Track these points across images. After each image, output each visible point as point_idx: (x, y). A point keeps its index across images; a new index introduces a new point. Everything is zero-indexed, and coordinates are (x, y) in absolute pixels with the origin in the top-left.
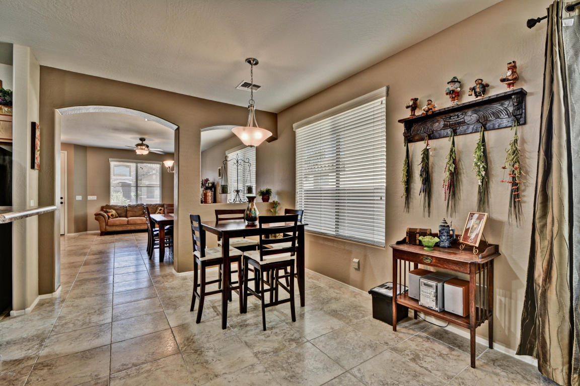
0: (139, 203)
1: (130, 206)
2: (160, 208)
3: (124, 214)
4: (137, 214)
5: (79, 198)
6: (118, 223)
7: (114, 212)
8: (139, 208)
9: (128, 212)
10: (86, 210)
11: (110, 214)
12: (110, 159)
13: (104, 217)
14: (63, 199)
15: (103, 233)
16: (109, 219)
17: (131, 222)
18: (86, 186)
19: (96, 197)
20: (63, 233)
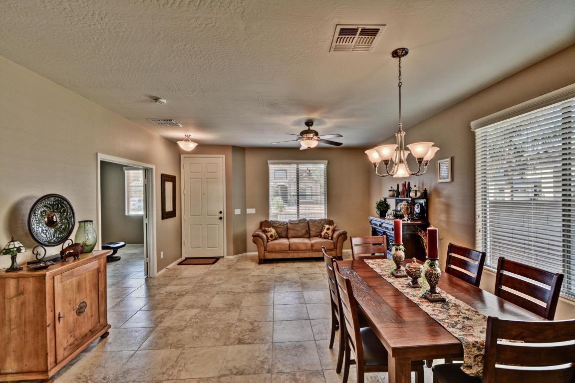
0: (301, 217)
1: (291, 223)
2: (327, 226)
3: (284, 234)
4: (300, 234)
5: (238, 212)
6: (277, 248)
7: (273, 231)
8: (301, 225)
9: (289, 231)
10: (245, 226)
11: (269, 234)
12: (269, 161)
13: (262, 239)
14: (222, 214)
15: (263, 261)
16: (268, 242)
17: (293, 247)
18: (244, 197)
19: (255, 209)
20: (223, 256)
